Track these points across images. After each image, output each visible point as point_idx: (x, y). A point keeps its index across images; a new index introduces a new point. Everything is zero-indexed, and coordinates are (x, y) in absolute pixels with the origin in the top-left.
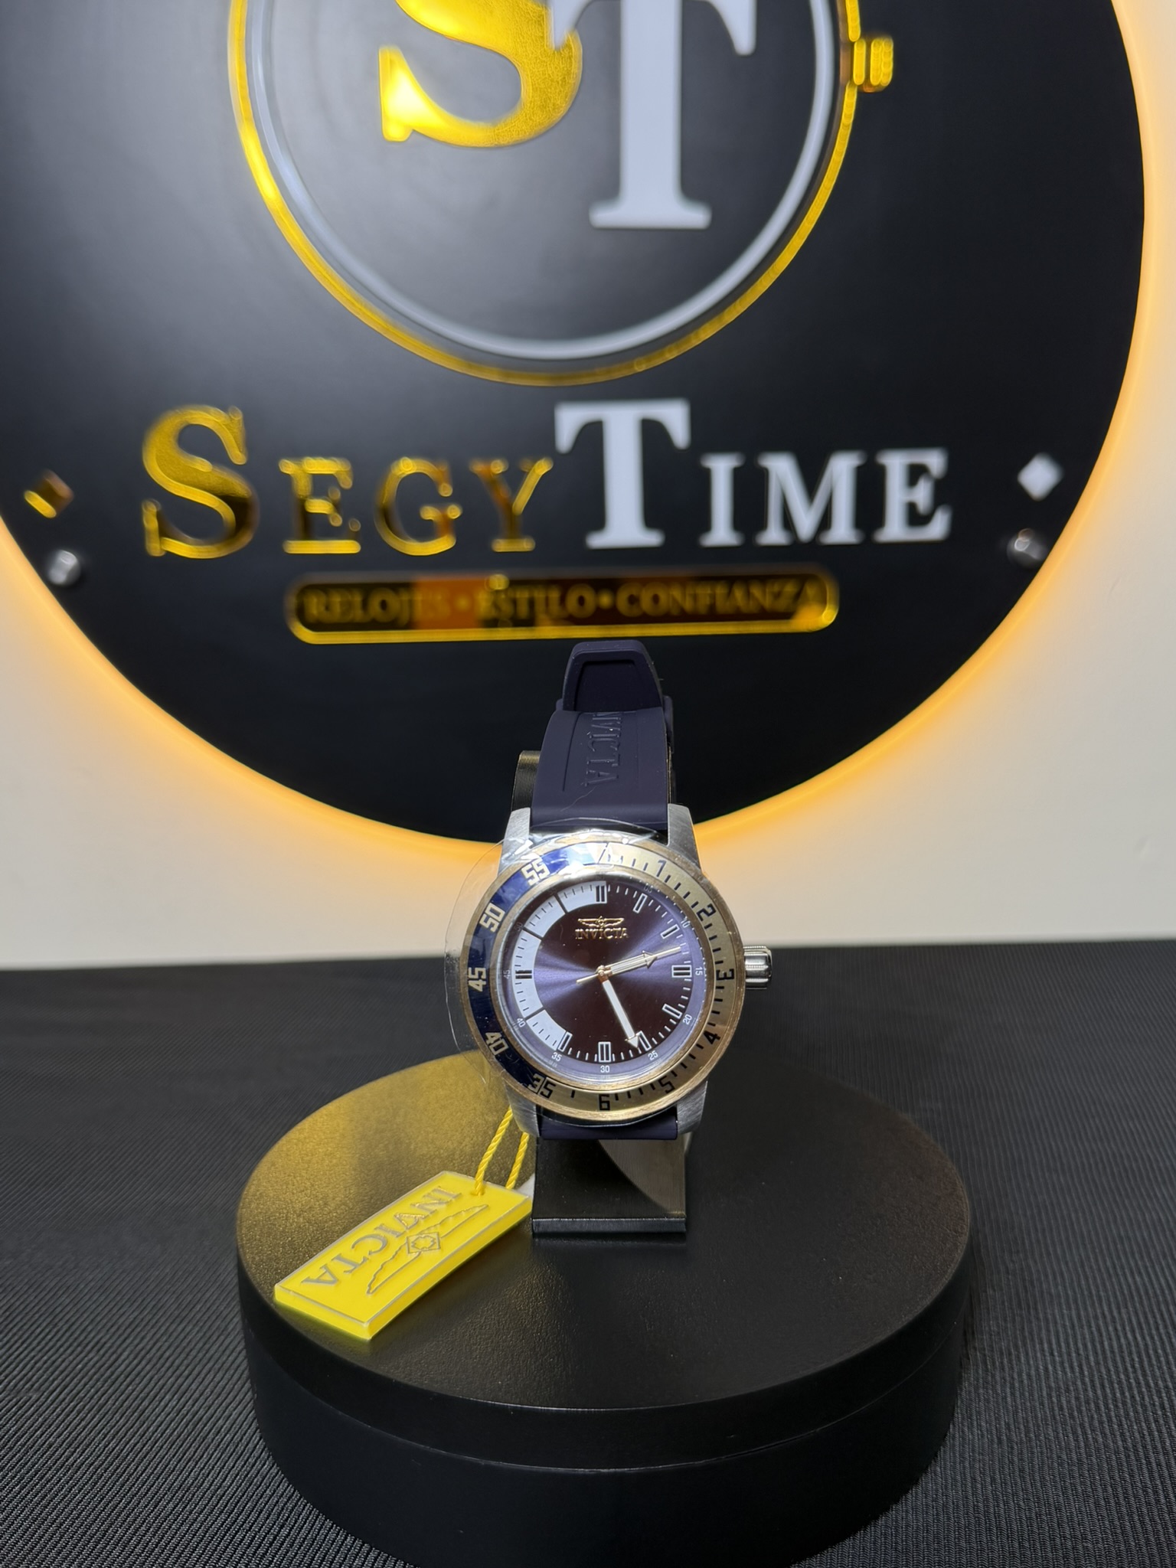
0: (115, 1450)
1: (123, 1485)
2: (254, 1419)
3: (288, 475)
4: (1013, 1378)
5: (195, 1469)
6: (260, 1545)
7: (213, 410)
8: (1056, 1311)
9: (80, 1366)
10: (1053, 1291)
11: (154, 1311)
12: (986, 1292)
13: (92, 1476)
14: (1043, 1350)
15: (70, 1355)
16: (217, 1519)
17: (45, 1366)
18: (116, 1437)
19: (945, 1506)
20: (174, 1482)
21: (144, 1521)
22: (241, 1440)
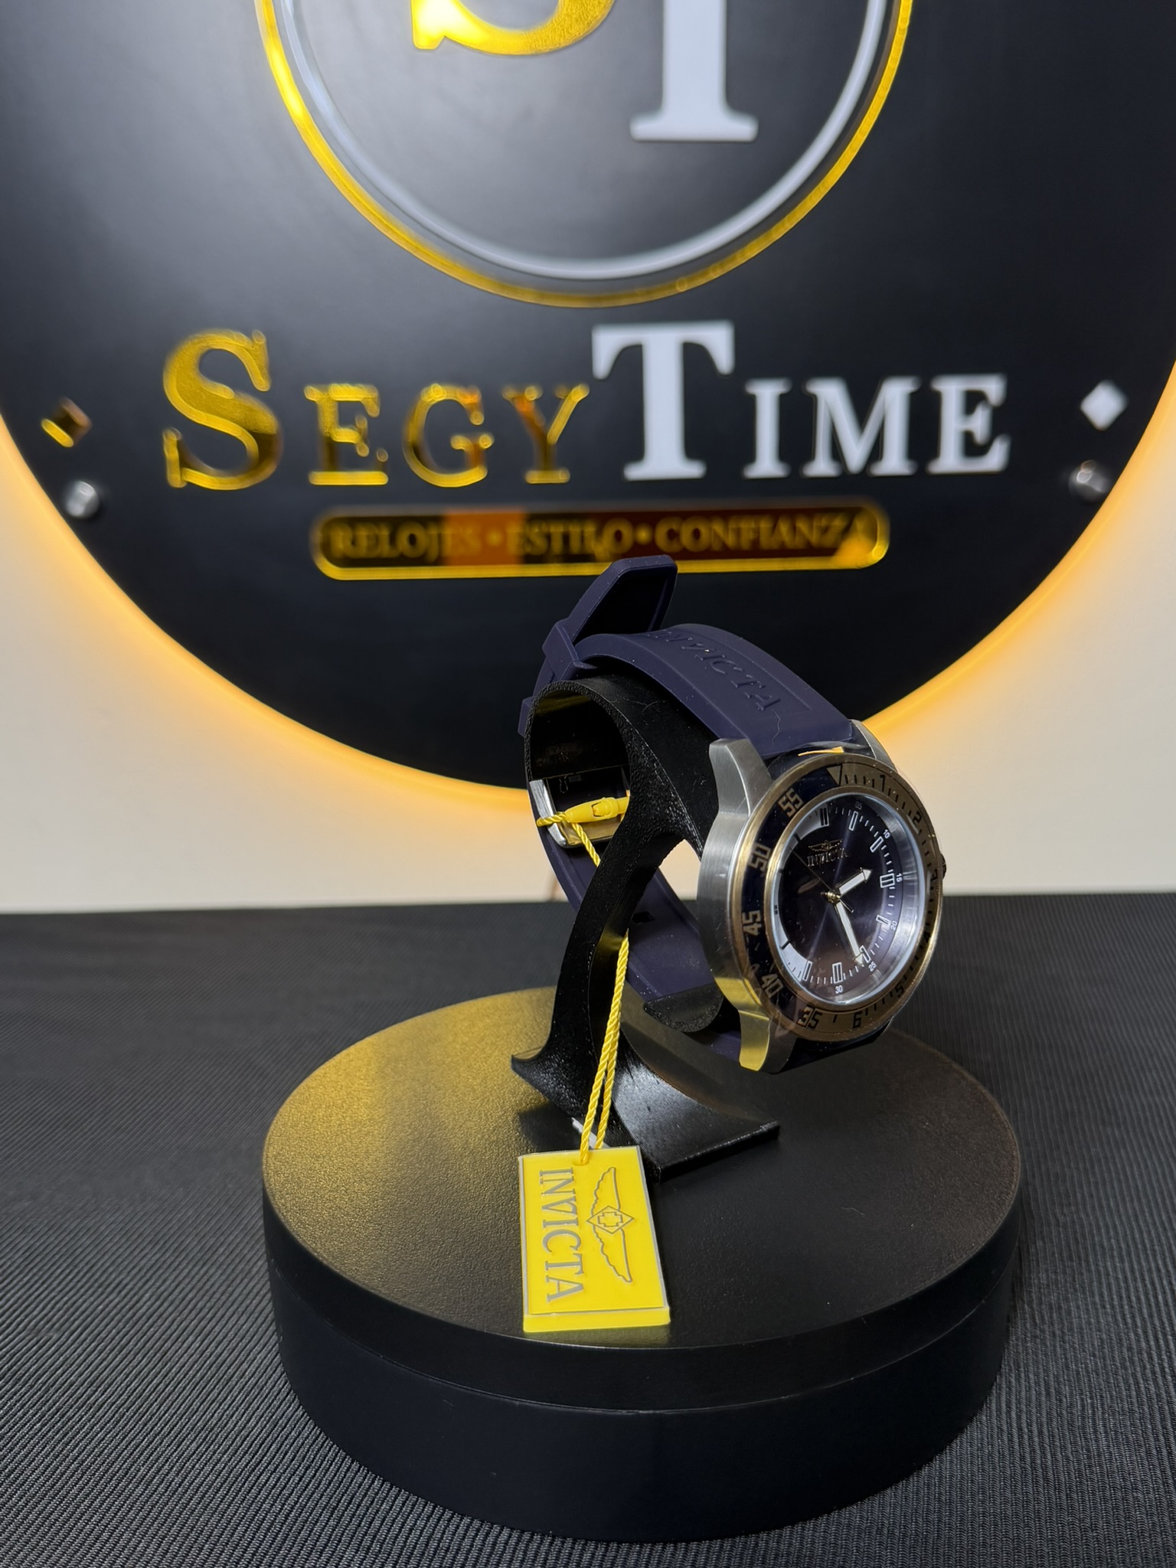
0: (137, 1391)
1: (145, 1425)
2: (280, 1364)
3: (313, 401)
4: (1063, 1332)
5: (219, 1411)
6: (285, 1486)
7: (235, 334)
8: (1109, 1264)
9: (101, 1307)
10: (1105, 1243)
11: (176, 1254)
12: (1035, 1243)
13: (114, 1415)
14: (1094, 1303)
15: (91, 1295)
16: (241, 1459)
17: (66, 1306)
18: (139, 1377)
19: (990, 1454)
20: (198, 1422)
21: (167, 1461)
22: (266, 1384)
